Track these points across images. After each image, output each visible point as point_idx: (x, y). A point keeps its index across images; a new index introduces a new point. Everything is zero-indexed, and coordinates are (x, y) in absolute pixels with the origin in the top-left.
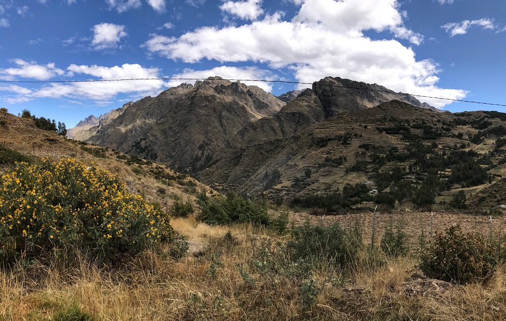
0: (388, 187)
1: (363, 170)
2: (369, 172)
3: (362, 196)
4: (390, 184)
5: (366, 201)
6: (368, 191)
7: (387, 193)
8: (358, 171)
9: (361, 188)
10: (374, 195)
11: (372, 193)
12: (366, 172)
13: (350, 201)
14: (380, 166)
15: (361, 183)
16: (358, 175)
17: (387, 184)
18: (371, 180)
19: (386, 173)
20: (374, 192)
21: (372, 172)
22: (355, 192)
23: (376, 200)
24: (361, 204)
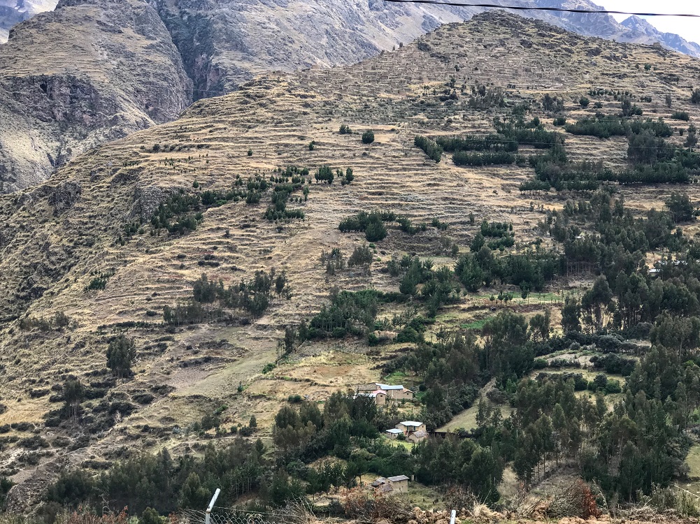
0: (467, 406)
1: (359, 335)
2: (383, 341)
3: (357, 450)
4: (476, 395)
5: (375, 471)
6: (383, 428)
7: (461, 434)
8: (341, 336)
9: (353, 413)
10: (408, 447)
11: (401, 438)
12: (373, 342)
13: (304, 475)
14: (432, 315)
15: (351, 393)
16: (340, 356)
17: (463, 393)
18: (397, 375)
19: (458, 345)
20: (411, 430)
21: (399, 340)
22: (325, 432)
23: (417, 467)
24: (350, 485)
